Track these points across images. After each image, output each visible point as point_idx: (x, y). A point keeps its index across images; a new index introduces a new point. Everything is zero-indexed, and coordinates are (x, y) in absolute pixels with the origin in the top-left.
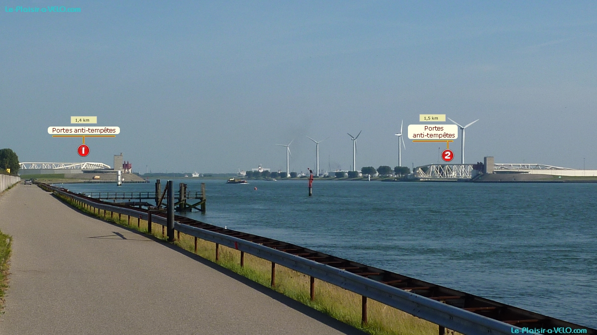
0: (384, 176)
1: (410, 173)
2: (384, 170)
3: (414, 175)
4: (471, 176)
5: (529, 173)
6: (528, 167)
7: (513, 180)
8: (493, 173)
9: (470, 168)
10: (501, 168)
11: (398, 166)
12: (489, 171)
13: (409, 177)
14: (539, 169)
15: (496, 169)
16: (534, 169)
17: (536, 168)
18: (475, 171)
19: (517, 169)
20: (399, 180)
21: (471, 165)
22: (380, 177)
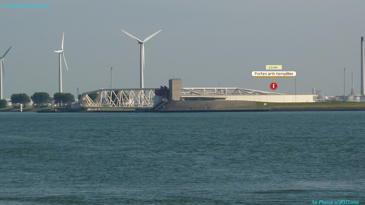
0: (41, 105)
1: (74, 101)
2: (40, 98)
3: (79, 103)
4: (153, 104)
5: (227, 99)
6: (225, 92)
7: (206, 109)
8: (181, 100)
9: (152, 94)
10: (191, 93)
11: (58, 92)
12: (176, 97)
13: (72, 107)
14: (238, 94)
15: (185, 95)
16: (233, 94)
17: (236, 92)
18: (158, 97)
19: (211, 94)
20: (61, 110)
21: (152, 89)
22: (35, 107)
